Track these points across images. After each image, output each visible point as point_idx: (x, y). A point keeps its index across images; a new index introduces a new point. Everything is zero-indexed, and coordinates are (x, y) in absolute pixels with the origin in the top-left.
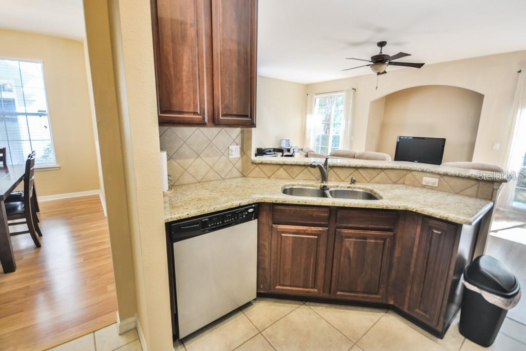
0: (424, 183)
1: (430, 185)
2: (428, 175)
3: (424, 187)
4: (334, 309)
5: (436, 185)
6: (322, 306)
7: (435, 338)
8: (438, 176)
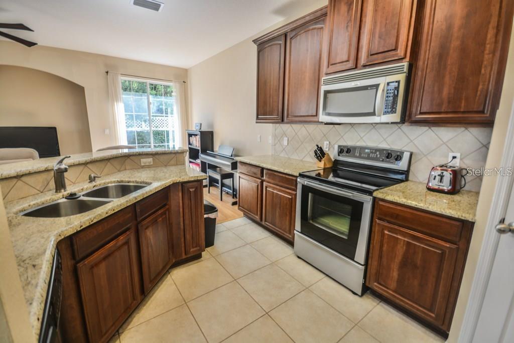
0: (142, 164)
1: (147, 164)
2: (144, 156)
3: (143, 167)
4: (145, 307)
5: (152, 164)
6: (134, 317)
7: (200, 260)
8: (151, 156)
